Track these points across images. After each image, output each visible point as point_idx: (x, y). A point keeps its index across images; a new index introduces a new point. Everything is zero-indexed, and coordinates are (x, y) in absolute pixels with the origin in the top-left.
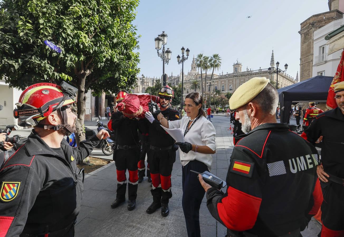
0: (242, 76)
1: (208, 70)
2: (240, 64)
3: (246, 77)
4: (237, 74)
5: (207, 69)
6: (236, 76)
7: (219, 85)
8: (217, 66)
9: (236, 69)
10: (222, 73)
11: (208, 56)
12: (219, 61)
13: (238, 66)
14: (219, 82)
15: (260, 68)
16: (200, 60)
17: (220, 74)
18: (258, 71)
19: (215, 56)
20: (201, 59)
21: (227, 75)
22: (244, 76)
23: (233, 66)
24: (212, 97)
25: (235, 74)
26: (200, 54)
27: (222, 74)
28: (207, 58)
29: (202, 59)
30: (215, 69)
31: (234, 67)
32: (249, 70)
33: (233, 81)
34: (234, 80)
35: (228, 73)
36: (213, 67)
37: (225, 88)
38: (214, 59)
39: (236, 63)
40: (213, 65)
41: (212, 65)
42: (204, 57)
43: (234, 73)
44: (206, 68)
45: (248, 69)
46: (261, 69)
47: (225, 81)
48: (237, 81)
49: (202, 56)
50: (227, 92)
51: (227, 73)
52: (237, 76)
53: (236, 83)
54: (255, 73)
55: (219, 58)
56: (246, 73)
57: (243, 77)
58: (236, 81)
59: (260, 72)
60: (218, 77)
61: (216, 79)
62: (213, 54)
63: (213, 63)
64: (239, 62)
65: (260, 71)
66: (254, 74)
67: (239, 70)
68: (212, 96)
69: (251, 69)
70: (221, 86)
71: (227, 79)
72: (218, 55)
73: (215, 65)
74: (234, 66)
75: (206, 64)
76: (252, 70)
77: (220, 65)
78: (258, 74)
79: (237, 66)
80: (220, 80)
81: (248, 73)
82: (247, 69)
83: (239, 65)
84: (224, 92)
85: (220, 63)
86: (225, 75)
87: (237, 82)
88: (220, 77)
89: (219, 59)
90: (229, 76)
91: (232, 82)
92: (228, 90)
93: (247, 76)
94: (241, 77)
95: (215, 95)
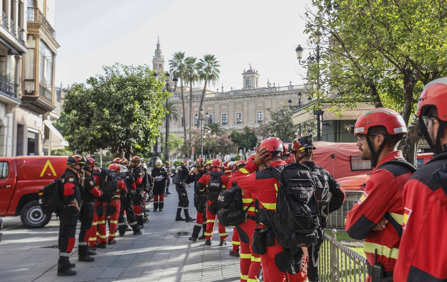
0: (258, 96)
1: (194, 83)
2: (255, 71)
3: (267, 99)
4: (250, 92)
5: (194, 81)
6: (248, 96)
7: (217, 112)
8: (211, 77)
9: (247, 82)
10: (222, 88)
11: (194, 57)
12: (216, 68)
13: (252, 76)
14: (217, 106)
15: (290, 82)
16: (179, 65)
17: (218, 90)
18: (286, 89)
19: (209, 58)
20: (181, 61)
21: (231, 94)
22: (262, 96)
23: (243, 74)
24: (204, 139)
25: (246, 92)
26: (180, 53)
27: (222, 90)
28: (192, 61)
29: (183, 62)
30: (208, 83)
31: (244, 77)
32: (272, 86)
33: (243, 106)
34: (245, 103)
35: (233, 90)
36: (205, 79)
37: (228, 119)
38: (206, 64)
39: (248, 69)
40: (205, 76)
41: (202, 76)
42: (187, 59)
43: (244, 91)
44: (191, 79)
45: (270, 84)
46: (292, 84)
47: (227, 105)
48: (250, 105)
49: (182, 56)
50: (231, 127)
51: (232, 88)
52: (251, 97)
53: (248, 109)
54: (281, 92)
55: (215, 62)
56: (267, 91)
57: (262, 99)
58: (248, 106)
59: (291, 91)
60: (213, 96)
61: (211, 99)
62: (204, 55)
63: (204, 72)
64: (254, 68)
65: (290, 88)
66: (280, 94)
67: (254, 84)
68: (205, 137)
69: (274, 84)
70: (220, 114)
71: (232, 100)
72: (213, 56)
73: (209, 77)
74: (245, 75)
75: (191, 72)
76: (276, 86)
77: (218, 77)
78: (287, 94)
79: (249, 75)
80: (218, 101)
81: (270, 91)
82: (268, 83)
83: (254, 73)
84: (226, 127)
85: (217, 73)
86: (228, 93)
87: (250, 108)
88: (217, 96)
89: (216, 64)
90: (234, 96)
91: (240, 107)
92: (235, 123)
93: (267, 97)
94: (257, 99)
95: (209, 136)
